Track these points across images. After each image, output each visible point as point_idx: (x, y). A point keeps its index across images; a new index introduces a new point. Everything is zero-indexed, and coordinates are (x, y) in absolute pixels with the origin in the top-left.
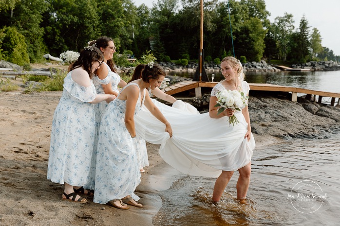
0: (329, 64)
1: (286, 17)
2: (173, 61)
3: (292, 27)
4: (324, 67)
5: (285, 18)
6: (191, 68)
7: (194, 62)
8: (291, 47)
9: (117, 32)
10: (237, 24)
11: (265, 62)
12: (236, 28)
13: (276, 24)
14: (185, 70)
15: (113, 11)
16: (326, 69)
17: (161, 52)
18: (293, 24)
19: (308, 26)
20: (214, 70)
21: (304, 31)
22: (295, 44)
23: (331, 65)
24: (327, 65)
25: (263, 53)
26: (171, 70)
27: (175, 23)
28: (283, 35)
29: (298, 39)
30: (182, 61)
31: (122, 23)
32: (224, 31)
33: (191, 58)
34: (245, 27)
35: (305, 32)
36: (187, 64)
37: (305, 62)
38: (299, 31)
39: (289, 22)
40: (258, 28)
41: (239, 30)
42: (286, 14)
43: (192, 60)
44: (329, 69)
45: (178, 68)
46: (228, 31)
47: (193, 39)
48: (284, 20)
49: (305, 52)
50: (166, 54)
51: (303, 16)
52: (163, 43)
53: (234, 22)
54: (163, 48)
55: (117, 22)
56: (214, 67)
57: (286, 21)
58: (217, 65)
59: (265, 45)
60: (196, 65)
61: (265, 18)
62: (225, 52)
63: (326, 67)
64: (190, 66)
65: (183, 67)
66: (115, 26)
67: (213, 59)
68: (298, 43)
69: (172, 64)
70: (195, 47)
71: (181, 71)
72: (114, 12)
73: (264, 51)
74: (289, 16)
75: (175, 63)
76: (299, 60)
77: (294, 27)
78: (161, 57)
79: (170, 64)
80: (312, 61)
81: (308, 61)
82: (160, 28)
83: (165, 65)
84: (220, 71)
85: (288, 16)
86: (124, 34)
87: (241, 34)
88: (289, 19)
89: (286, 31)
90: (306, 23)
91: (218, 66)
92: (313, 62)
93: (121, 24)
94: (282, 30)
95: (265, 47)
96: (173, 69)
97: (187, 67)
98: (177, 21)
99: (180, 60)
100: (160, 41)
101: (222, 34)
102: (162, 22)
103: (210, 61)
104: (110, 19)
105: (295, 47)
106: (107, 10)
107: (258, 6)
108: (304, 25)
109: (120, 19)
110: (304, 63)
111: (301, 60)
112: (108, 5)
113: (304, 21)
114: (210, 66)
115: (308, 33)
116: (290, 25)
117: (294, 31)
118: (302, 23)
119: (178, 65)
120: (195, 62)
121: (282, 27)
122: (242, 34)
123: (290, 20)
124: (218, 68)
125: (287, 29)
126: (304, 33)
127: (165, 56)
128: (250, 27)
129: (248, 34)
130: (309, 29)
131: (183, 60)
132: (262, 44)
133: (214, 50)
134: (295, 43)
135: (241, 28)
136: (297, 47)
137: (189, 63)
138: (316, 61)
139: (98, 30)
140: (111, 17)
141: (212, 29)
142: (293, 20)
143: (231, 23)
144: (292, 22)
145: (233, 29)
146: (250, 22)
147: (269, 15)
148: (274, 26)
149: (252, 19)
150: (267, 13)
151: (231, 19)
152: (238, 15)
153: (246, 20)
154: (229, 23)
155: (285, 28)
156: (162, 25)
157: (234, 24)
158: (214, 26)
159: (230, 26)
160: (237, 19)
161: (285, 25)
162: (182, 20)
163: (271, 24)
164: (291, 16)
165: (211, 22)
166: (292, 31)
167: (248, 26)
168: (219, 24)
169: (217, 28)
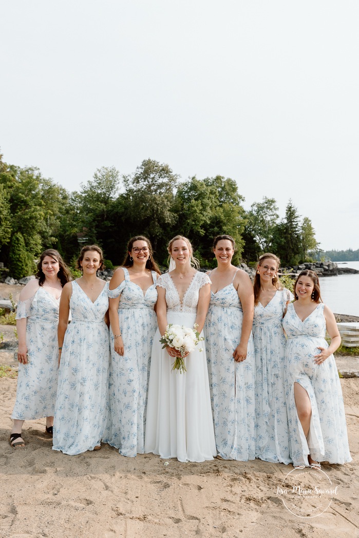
0: (328, 266)
1: (266, 203)
3: (275, 217)
4: (323, 271)
5: (266, 205)
8: (277, 243)
9: (34, 228)
10: (205, 213)
11: (246, 266)
12: (204, 218)
13: (254, 213)
15: (26, 196)
16: (326, 272)
18: (277, 212)
19: (296, 214)
21: (291, 222)
22: (282, 240)
23: (331, 268)
24: (327, 268)
25: (242, 253)
27: (117, 213)
28: (264, 226)
29: (285, 233)
31: (42, 213)
32: (188, 225)
34: (216, 217)
35: (294, 223)
37: (297, 264)
38: (285, 221)
39: (271, 209)
40: (233, 218)
41: (209, 222)
42: (266, 198)
44: (330, 273)
46: (194, 223)
48: (264, 207)
49: (295, 249)
51: (289, 202)
53: (201, 210)
55: (34, 212)
57: (268, 208)
59: (244, 241)
61: (238, 204)
63: (326, 270)
66: (31, 218)
68: (286, 238)
72: (28, 198)
73: (243, 250)
74: (271, 202)
76: (289, 262)
77: (278, 217)
80: (305, 262)
81: (301, 263)
82: (94, 220)
83: (105, 273)
85: (269, 201)
86: (44, 230)
87: (211, 226)
88: (271, 205)
89: (268, 222)
90: (294, 211)
92: (308, 264)
93: (40, 215)
94: (263, 221)
95: (244, 244)
98: (121, 210)
100: (97, 239)
101: (186, 227)
102: (98, 212)
104: (21, 208)
105: (283, 243)
106: (17, 195)
107: (227, 188)
108: (291, 214)
109: (38, 208)
110: (295, 265)
111: (291, 261)
112: (18, 188)
113: (290, 207)
115: (297, 224)
116: (271, 213)
117: (278, 222)
118: (290, 210)
121: (262, 217)
122: (213, 227)
123: (272, 207)
125: (268, 218)
126: (291, 225)
128: (223, 217)
129: (220, 228)
130: (298, 219)
132: (241, 241)
134: (282, 238)
135: (210, 219)
136: (285, 243)
138: (311, 262)
139: (7, 225)
140: (24, 205)
141: (172, 221)
142: (276, 207)
143: (198, 211)
144: (276, 209)
145: (202, 220)
146: (222, 210)
147: (243, 200)
148: (252, 215)
149: (224, 205)
150: (240, 197)
151: (197, 206)
152: (206, 201)
153: (216, 207)
154: (195, 211)
155: (266, 217)
156: (97, 216)
157: (201, 213)
158: (174, 216)
159: (197, 215)
160: (204, 206)
161: (266, 214)
162: (126, 208)
163: (247, 213)
164: (273, 201)
165: (169, 210)
166: (275, 221)
167: (220, 216)
168: (181, 213)
169: (177, 219)
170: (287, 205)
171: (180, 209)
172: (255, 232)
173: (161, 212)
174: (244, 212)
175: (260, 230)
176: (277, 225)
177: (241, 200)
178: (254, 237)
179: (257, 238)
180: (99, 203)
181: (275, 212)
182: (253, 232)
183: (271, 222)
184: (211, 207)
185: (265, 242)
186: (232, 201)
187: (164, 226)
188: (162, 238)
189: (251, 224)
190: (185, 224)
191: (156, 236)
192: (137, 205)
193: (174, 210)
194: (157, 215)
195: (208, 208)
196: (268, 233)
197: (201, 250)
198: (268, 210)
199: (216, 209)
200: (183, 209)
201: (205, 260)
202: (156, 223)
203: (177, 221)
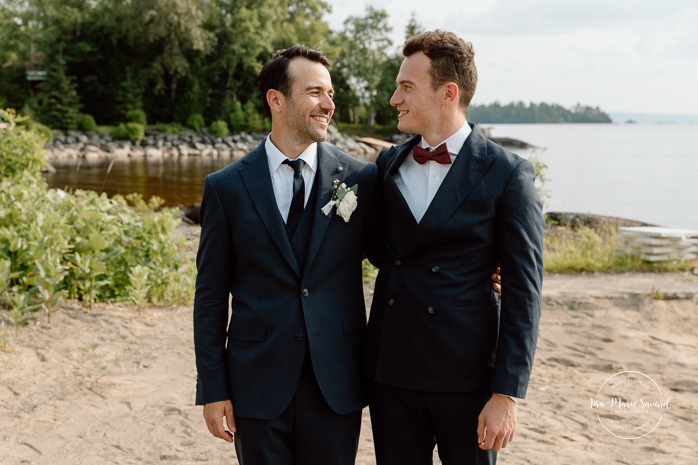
1: (371, 18)
2: (105, 130)
3: (386, 43)
5: (370, 21)
6: (155, 145)
7: (158, 130)
10: (265, 34)
11: (336, 131)
12: (262, 43)
13: (349, 35)
14: (138, 154)
17: (70, 104)
18: (390, 36)
20: (215, 153)
26: (103, 154)
27: (102, 28)
28: (366, 59)
30: (128, 129)
32: (234, 53)
33: (151, 121)
34: (283, 39)
36: (141, 136)
39: (379, 30)
41: (270, 49)
42: (372, 10)
43: (154, 127)
45: (121, 147)
47: (154, 71)
48: (367, 25)
50: (83, 111)
51: (410, 17)
52: (73, 82)
53: (257, 28)
54: (74, 93)
56: (213, 144)
57: (373, 27)
58: (220, 140)
60: (165, 139)
61: (318, 18)
62: (238, 104)
64: (150, 141)
65: (133, 144)
67: (208, 124)
69: (101, 137)
70: (159, 91)
71: (129, 156)
74: (378, 16)
75: (111, 134)
77: (390, 43)
78: (71, 118)
79: (96, 137)
82: (59, 40)
83: (84, 139)
84: (232, 156)
85: (376, 14)
88: (379, 21)
89: (373, 53)
91: (224, 142)
94: (364, 51)
96: (108, 151)
97: (144, 144)
98: (108, 21)
99: (122, 126)
100: (67, 74)
102: (66, 25)
103: (201, 127)
113: (413, 27)
114: (203, 142)
116: (379, 37)
117: (391, 52)
118: (411, 33)
119: (121, 139)
120: (163, 131)
121: (362, 43)
123: (380, 25)
124: (224, 146)
125: (373, 46)
127: (81, 115)
131: (130, 125)
133: (209, 99)
135: (273, 43)
137: (147, 134)
141: (205, 45)
142: (389, 26)
143: (252, 30)
144: (387, 30)
145: (259, 46)
146: (292, 28)
147: (329, 11)
148: (344, 39)
149: (299, 19)
150: (324, 6)
151: (251, 19)
152: (265, 10)
153: (282, 23)
154: (247, 29)
155: (370, 43)
156: (65, 32)
157: (257, 33)
158: (209, 39)
159: (250, 38)
160: (262, 19)
161: (370, 37)
162: (119, 20)
163: (334, 35)
164: (383, 15)
165: (200, 26)
166: (385, 51)
167: (290, 40)
168: (218, 31)
169: (215, 44)
170: (407, 24)
171: (217, 23)
172: (350, 68)
173: (186, 28)
174: (330, 32)
175: (358, 66)
176: (389, 60)
177: (325, 10)
178: (348, 78)
179: (353, 81)
180: (68, 8)
181: (386, 35)
182: (345, 70)
183: (377, 53)
184: (274, 23)
185: (367, 88)
186: (308, 11)
187: (190, 54)
188: (186, 78)
189: (343, 55)
190: (227, 52)
191: (176, 72)
192: (139, 14)
193: (208, 26)
194: (176, 34)
195: (269, 24)
196: (373, 73)
197: (257, 101)
198: (375, 31)
199: (282, 27)
200: (223, 25)
201: (263, 119)
202: (176, 50)
203: (213, 47)
